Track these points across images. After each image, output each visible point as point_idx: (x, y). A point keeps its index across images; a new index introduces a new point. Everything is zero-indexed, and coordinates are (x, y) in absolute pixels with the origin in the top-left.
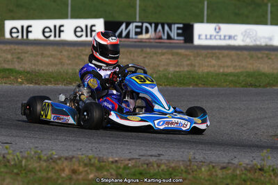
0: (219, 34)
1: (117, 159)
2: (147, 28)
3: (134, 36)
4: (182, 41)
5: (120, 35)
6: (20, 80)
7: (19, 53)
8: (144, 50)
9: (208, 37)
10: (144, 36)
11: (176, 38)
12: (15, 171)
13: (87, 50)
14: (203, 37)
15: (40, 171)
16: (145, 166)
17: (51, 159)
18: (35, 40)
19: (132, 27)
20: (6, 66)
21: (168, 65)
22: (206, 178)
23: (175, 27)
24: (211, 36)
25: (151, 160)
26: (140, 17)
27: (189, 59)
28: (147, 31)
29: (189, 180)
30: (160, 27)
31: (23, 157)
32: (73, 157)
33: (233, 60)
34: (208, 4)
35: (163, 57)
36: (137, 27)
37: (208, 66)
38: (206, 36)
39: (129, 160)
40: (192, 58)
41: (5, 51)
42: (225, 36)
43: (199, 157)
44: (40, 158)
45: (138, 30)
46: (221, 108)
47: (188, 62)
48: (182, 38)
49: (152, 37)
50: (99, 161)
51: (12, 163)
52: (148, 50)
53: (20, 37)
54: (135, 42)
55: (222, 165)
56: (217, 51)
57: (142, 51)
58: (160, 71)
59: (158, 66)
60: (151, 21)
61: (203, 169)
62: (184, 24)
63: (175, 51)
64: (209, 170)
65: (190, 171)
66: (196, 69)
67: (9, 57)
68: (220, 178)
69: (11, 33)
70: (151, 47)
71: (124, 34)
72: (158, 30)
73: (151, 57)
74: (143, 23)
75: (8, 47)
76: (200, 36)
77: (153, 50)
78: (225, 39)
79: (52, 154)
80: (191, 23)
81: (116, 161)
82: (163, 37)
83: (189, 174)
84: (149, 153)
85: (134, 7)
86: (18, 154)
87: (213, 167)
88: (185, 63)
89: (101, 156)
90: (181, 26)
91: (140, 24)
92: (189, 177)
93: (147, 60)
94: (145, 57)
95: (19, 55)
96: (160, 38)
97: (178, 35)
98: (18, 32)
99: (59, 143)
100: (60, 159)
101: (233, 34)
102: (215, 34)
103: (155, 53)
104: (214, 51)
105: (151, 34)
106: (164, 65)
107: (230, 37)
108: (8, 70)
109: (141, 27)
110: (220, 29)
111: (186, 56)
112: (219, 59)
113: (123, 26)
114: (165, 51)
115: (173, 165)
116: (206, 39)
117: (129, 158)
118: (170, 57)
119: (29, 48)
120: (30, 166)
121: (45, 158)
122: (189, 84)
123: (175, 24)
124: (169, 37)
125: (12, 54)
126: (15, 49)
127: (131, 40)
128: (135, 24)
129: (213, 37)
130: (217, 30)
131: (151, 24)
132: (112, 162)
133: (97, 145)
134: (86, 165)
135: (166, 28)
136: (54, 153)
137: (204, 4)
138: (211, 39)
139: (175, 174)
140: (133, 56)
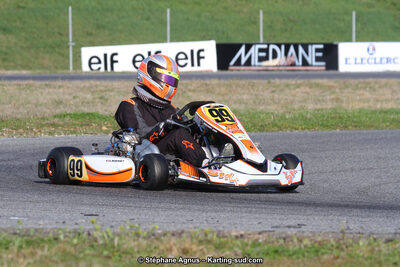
0: (374, 56)
1: (242, 232)
2: (274, 51)
3: (257, 63)
5: (238, 63)
6: (104, 128)
7: (102, 91)
8: (272, 81)
9: (359, 61)
10: (271, 62)
11: (314, 63)
12: (106, 253)
13: (194, 85)
14: (352, 61)
15: (138, 252)
16: (282, 241)
17: (153, 235)
18: (123, 73)
19: (254, 51)
20: (86, 110)
21: (305, 101)
22: (366, 256)
23: (312, 49)
24: (362, 60)
25: (289, 233)
26: (264, 37)
27: (334, 93)
28: (275, 55)
29: (343, 258)
30: (292, 49)
31: (114, 234)
32: (183, 232)
33: (393, 91)
34: (356, 15)
35: (298, 90)
36: (260, 50)
37: (360, 100)
38: (356, 59)
39: (260, 233)
40: (337, 90)
41: (82, 89)
42: (381, 59)
43: (354, 226)
44: (138, 235)
45: (263, 54)
46: (380, 158)
47: (333, 96)
48: (323, 63)
49: (282, 63)
50: (218, 236)
51: (101, 242)
52: (277, 81)
53: (103, 69)
54: (259, 70)
55: (387, 237)
56: (371, 80)
57: (269, 82)
58: (294, 110)
59: (292, 102)
60: (281, 41)
61: (361, 243)
62: (324, 45)
63: (314, 81)
64: (370, 244)
65: (344, 247)
66: (344, 105)
67: (89, 96)
68: (385, 255)
69: (90, 64)
70: (280, 77)
71: (243, 60)
72: (290, 54)
73: (282, 90)
74: (268, 45)
75: (87, 83)
76: (346, 60)
77: (284, 81)
78: (381, 63)
79: (154, 228)
80: (335, 43)
81: (242, 236)
82: (297, 63)
83: (342, 250)
84: (286, 223)
85: (255, 23)
86: (108, 229)
87: (375, 240)
88: (328, 97)
89: (221, 229)
90: (321, 46)
91: (265, 46)
92: (343, 254)
93: (276, 96)
94: (273, 92)
95: (103, 94)
96: (293, 64)
97: (318, 59)
98: (100, 62)
99: (162, 213)
100: (165, 235)
101: (393, 56)
102: (367, 56)
103: (287, 86)
104: (367, 80)
105: (281, 59)
106: (300, 102)
107: (388, 60)
108: (88, 114)
109: (267, 51)
110: (374, 49)
111: (330, 87)
112: (375, 91)
113: (243, 50)
114: (299, 81)
115: (319, 239)
116: (356, 63)
117: (259, 230)
118: (308, 90)
119: (116, 84)
120: (125, 246)
121: (145, 234)
122: (335, 126)
123: (312, 44)
124: (305, 63)
125: (93, 93)
126: (96, 86)
127: (253, 68)
128: (258, 46)
129: (365, 61)
130: (371, 51)
131: (279, 46)
132: (237, 237)
133: (214, 214)
134: (201, 242)
135: (301, 50)
136: (157, 227)
137: (351, 15)
138: (362, 63)
139: (323, 251)
140: (258, 90)
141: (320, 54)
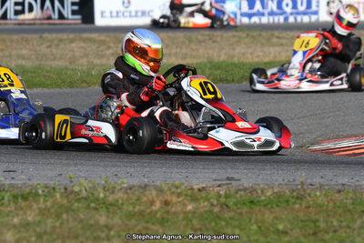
0: (129, 9)
2: (30, 5)
3: (13, 17)
4: (80, 21)
9: (114, 14)
10: (27, 16)
11: (70, 16)
14: (108, 14)
19: (10, 4)
23: (68, 2)
24: (118, 13)
28: (31, 9)
30: (48, 3)
35: (73, 45)
36: (16, 4)
38: (111, 13)
42: (136, 12)
45: (19, 8)
48: (79, 17)
49: (38, 17)
54: (15, 24)
57: (41, 37)
70: (35, 31)
72: (45, 7)
76: (102, 13)
78: (136, 16)
82: (53, 17)
96: (49, 18)
97: (74, 13)
101: (147, 9)
102: (121, 8)
103: (61, 40)
105: (37, 13)
107: (144, 13)
109: (22, 4)
110: (129, 3)
111: (103, 42)
114: (71, 36)
116: (111, 16)
124: (61, 16)
129: (120, 14)
130: (126, 5)
135: (57, 3)
138: (117, 16)
140: (33, 45)
141: (76, 8)
